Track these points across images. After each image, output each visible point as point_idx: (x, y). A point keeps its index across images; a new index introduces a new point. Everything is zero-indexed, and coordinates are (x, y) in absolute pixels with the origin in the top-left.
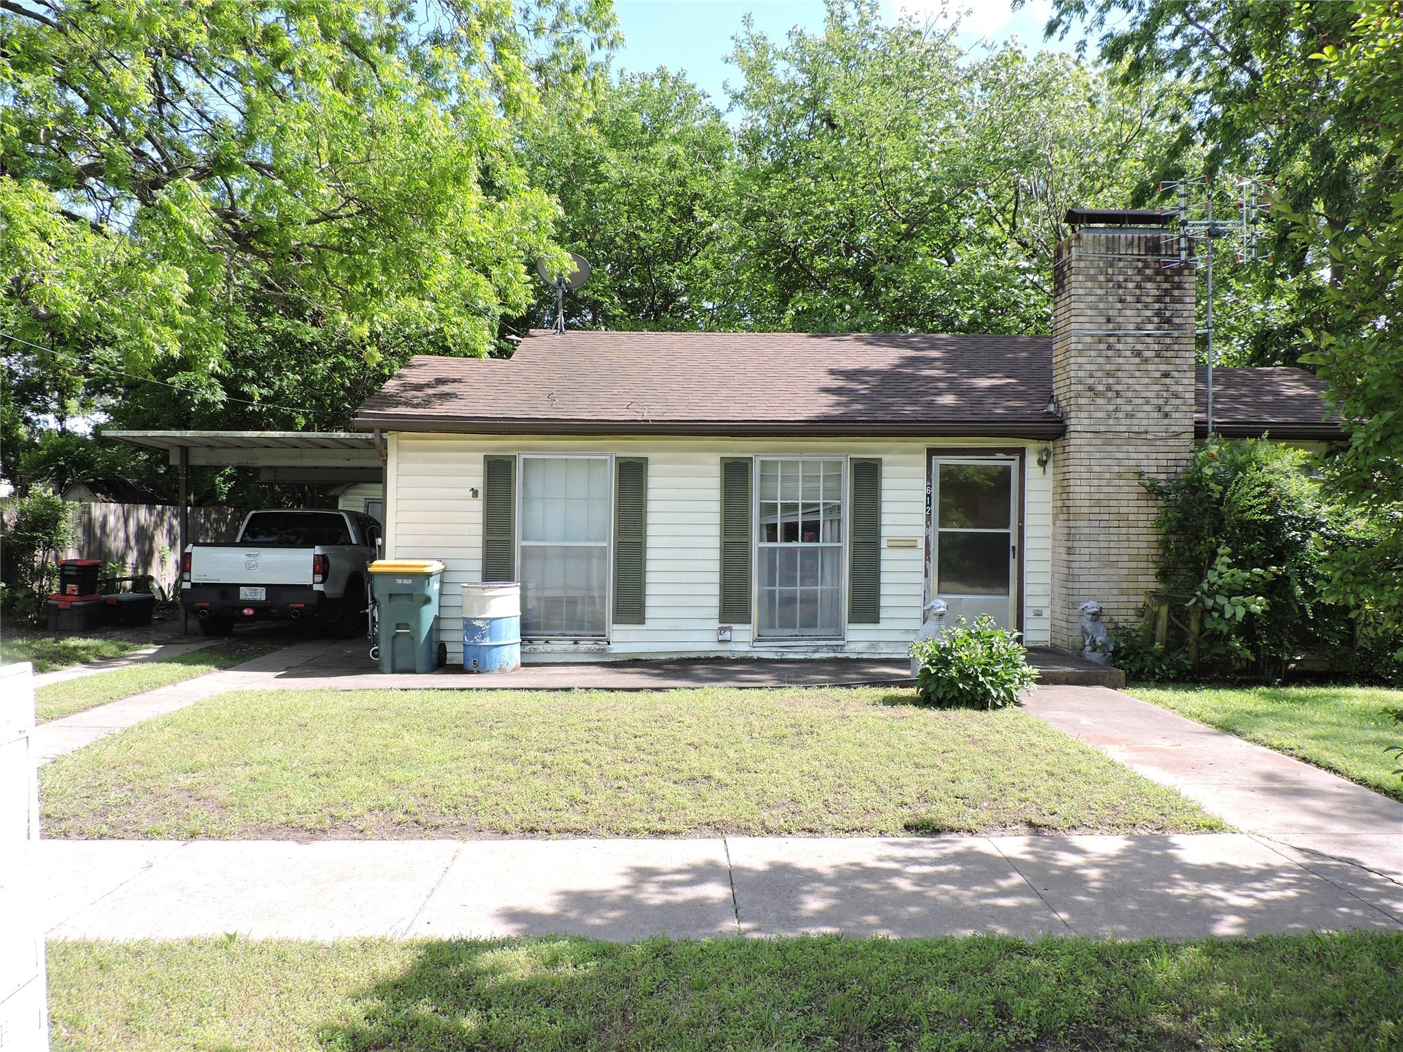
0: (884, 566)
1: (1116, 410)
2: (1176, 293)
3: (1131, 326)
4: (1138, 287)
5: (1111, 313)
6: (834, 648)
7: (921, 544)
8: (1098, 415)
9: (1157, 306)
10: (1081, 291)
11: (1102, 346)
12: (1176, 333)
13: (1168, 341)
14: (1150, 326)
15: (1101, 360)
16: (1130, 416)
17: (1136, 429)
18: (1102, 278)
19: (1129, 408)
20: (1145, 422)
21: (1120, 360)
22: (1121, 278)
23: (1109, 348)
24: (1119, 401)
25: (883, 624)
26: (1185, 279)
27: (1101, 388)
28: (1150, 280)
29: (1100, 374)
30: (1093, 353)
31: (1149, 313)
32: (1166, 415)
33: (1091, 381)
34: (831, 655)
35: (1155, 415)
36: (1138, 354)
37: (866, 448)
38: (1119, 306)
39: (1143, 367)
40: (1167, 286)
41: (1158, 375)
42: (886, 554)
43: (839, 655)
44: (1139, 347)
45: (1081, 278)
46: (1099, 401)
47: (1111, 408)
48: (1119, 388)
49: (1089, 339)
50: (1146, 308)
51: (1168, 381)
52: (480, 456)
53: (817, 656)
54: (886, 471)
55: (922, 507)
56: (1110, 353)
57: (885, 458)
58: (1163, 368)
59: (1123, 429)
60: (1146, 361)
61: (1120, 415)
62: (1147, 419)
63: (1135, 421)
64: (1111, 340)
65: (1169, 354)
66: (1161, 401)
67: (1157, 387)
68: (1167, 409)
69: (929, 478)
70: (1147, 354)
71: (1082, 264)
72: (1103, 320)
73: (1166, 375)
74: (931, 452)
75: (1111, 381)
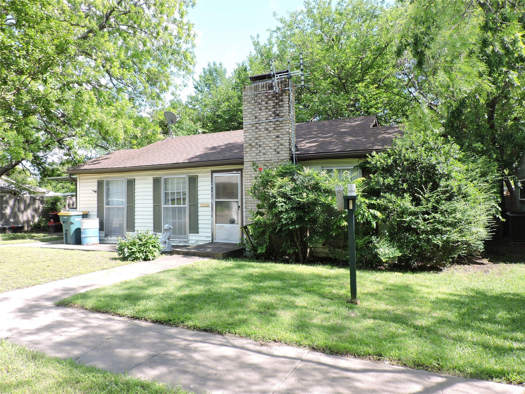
0: (200, 214)
1: (259, 152)
2: (280, 103)
3: (264, 119)
4: (266, 103)
5: (257, 115)
6: (185, 242)
7: (210, 206)
8: (253, 154)
9: (273, 110)
10: (246, 108)
11: (254, 128)
12: (281, 119)
13: (278, 123)
14: (271, 118)
15: (254, 133)
16: (264, 154)
17: (267, 159)
18: (253, 102)
19: (264, 151)
20: (270, 156)
21: (261, 133)
22: (260, 101)
23: (256, 128)
24: (260, 148)
25: (200, 234)
26: (284, 97)
27: (254, 144)
28: (270, 100)
29: (253, 139)
30: (251, 131)
31: (270, 113)
32: (278, 153)
33: (250, 142)
34: (184, 244)
35: (274, 153)
36: (267, 129)
37: (193, 172)
38: (259, 111)
39: (269, 134)
40: (277, 101)
41: (274, 137)
42: (200, 209)
43: (187, 245)
44: (267, 127)
45: (246, 103)
46: (253, 149)
47: (258, 151)
48: (260, 143)
49: (249, 126)
50: (269, 111)
51: (278, 139)
52: (96, 180)
53: (180, 244)
54: (200, 179)
55: (210, 192)
56: (257, 130)
57: (199, 175)
58: (277, 134)
59: (262, 159)
60: (270, 132)
61: (261, 154)
62: (271, 155)
63: (266, 156)
64: (257, 125)
65: (279, 128)
66: (276, 147)
67: (274, 142)
68: (278, 150)
69: (212, 182)
70: (270, 129)
71: (246, 97)
72: (254, 118)
73: (278, 137)
74: (213, 172)
75: (257, 141)
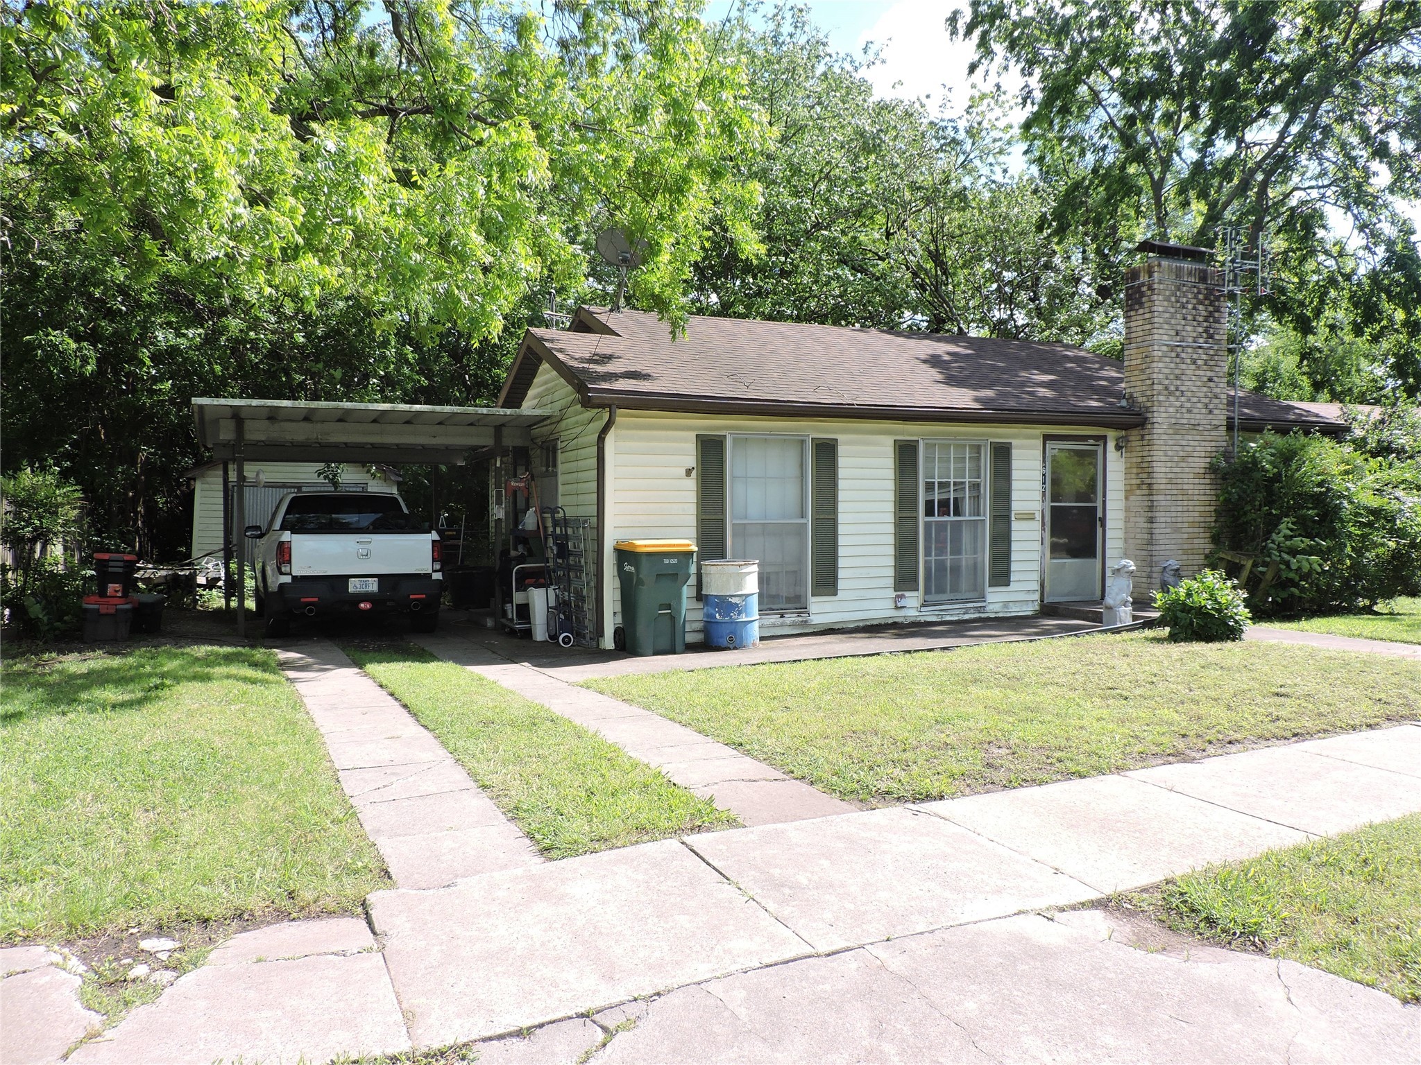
0: (1014, 536)
1: (1181, 406)
2: (1216, 315)
3: (1190, 340)
4: (1194, 308)
5: (1179, 328)
6: (979, 609)
7: (1038, 516)
8: (1171, 409)
9: (1205, 324)
10: (1161, 309)
11: (1173, 355)
12: (1216, 347)
13: (1212, 352)
14: (1201, 340)
15: (1172, 365)
16: (1189, 411)
17: (1193, 422)
18: (1173, 299)
19: (1189, 405)
20: (1198, 416)
21: (1184, 366)
22: (1184, 300)
23: (1178, 356)
24: (1183, 399)
25: (1013, 586)
26: (1223, 304)
27: (1172, 388)
28: (1201, 303)
29: (1172, 377)
30: (1168, 360)
31: (1201, 330)
32: (1210, 412)
33: (1167, 382)
34: (977, 615)
35: (1204, 411)
36: (1194, 362)
37: (1001, 433)
38: (1183, 322)
39: (1197, 373)
40: (1211, 309)
41: (1205, 379)
42: (1015, 525)
43: (983, 615)
44: (1195, 356)
45: (1161, 298)
46: (1172, 398)
47: (1178, 404)
48: (1183, 388)
49: (1165, 348)
50: (1199, 325)
51: (1211, 384)
52: (693, 435)
53: (966, 617)
54: (1015, 453)
55: (1039, 485)
56: (1178, 360)
57: (1014, 442)
58: (1209, 374)
59: (1185, 421)
60: (1198, 368)
61: (1184, 410)
62: (1200, 416)
63: (1192, 416)
64: (1179, 349)
65: (1212, 363)
66: (1207, 400)
67: (1205, 389)
68: (1211, 406)
69: (1044, 461)
70: (1200, 362)
71: (1161, 287)
72: (1173, 333)
73: (1210, 380)
74: (1047, 438)
75: (1178, 382)
